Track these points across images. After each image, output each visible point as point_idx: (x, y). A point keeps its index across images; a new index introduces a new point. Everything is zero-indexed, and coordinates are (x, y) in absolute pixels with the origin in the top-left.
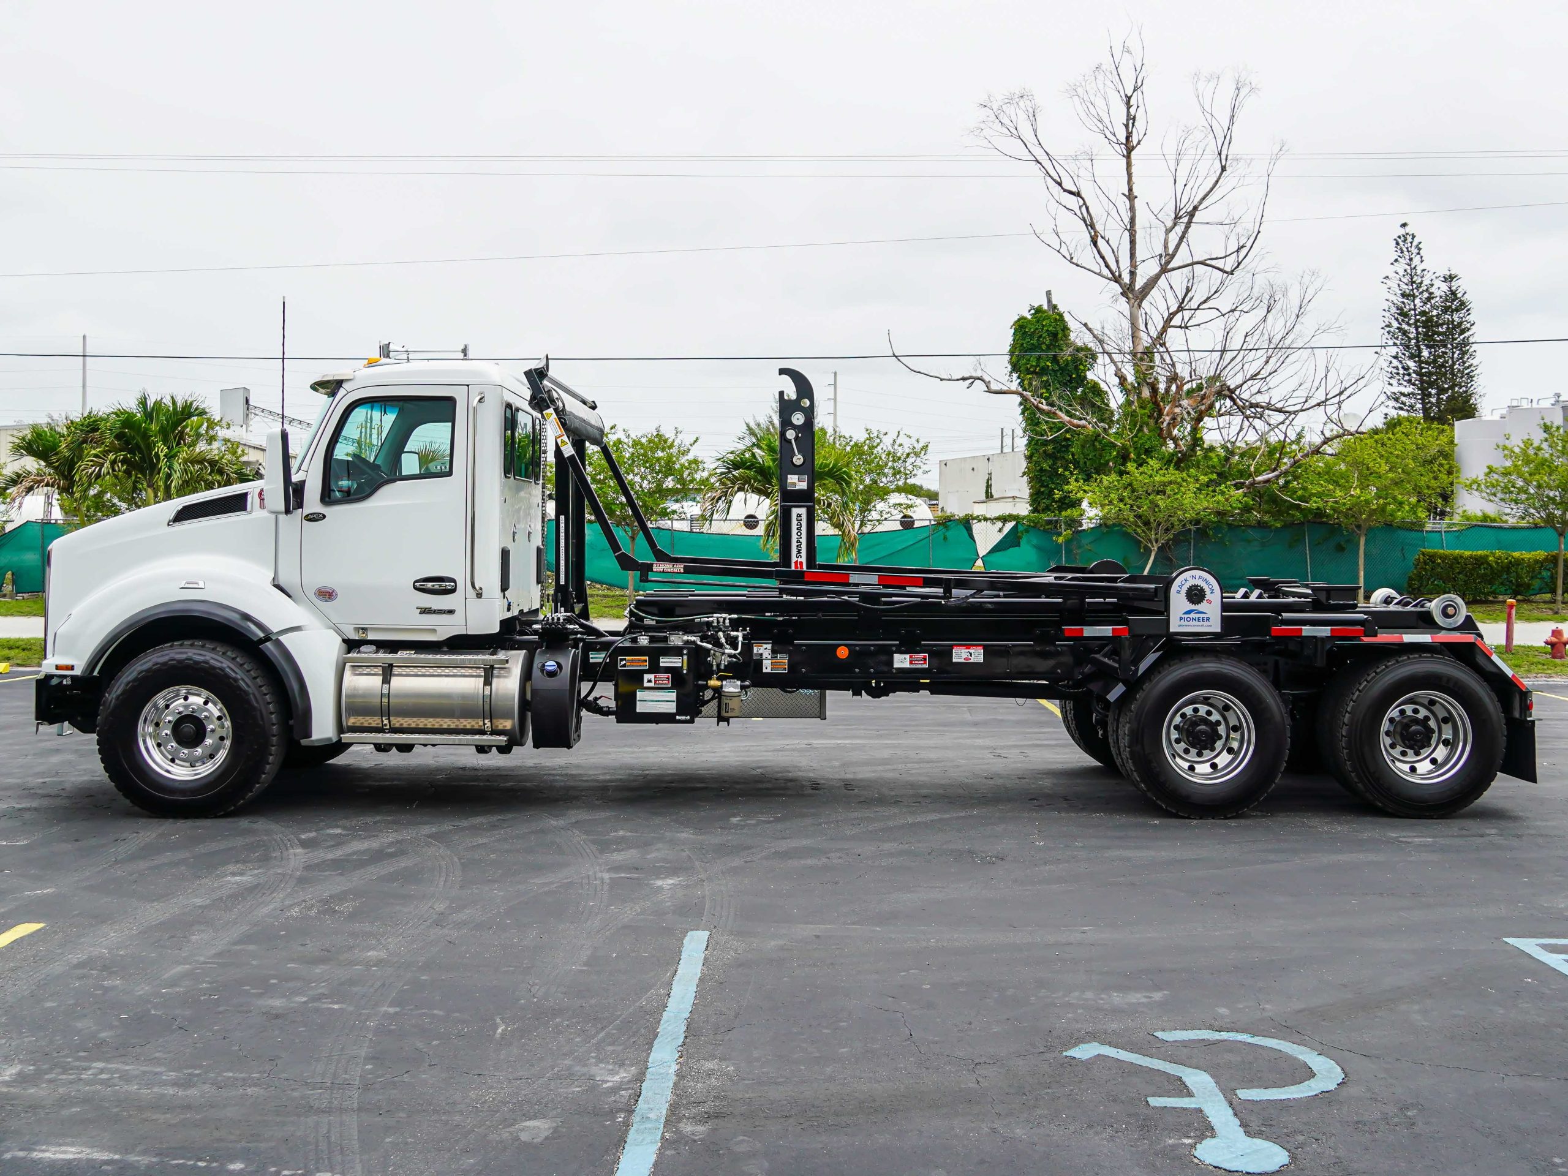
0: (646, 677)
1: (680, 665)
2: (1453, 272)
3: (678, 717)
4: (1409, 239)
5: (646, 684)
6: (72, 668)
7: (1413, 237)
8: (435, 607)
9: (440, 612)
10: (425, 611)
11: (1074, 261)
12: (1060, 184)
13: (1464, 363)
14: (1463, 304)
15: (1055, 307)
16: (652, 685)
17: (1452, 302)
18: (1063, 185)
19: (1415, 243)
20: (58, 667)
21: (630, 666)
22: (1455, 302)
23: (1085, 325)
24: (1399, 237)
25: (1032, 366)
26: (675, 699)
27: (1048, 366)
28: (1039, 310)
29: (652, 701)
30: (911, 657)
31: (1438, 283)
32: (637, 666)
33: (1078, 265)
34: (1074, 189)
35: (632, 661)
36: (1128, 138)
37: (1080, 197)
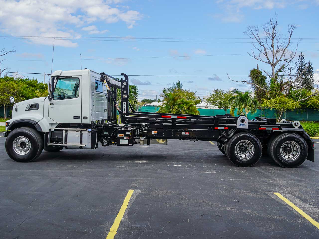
2: (310, 62)
4: (302, 56)
7: (303, 55)
13: (311, 79)
14: (311, 68)
17: (310, 67)
19: (303, 57)
22: (310, 68)
24: (300, 55)
31: (307, 64)
34: (263, 45)
36: (273, 36)
37: (264, 47)
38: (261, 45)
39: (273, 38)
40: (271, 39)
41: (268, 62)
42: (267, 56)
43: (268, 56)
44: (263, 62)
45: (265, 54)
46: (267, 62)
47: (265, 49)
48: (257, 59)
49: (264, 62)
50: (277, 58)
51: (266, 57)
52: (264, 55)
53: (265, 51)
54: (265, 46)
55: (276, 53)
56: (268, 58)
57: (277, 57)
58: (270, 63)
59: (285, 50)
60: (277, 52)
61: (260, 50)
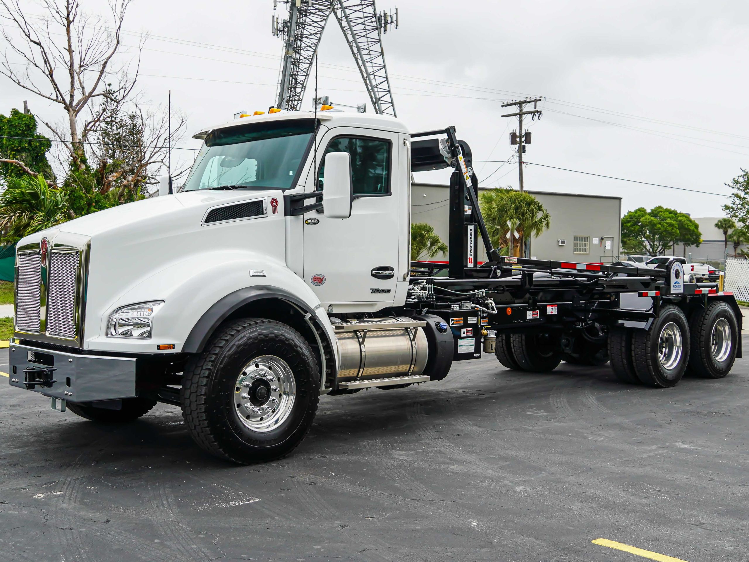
0: (463, 330)
1: (476, 322)
3: (475, 355)
5: (463, 335)
6: (173, 347)
8: (380, 288)
9: (383, 291)
10: (375, 291)
11: (21, 84)
12: (29, 37)
15: (28, 111)
16: (464, 335)
18: (31, 37)
20: (159, 347)
21: (456, 324)
23: (47, 124)
25: (15, 146)
26: (474, 344)
27: (26, 146)
28: (15, 112)
29: (465, 346)
30: (533, 313)
32: (458, 324)
33: (24, 87)
34: (38, 41)
35: (456, 321)
36: (68, 15)
37: (41, 46)
38: (31, 41)
39: (69, 23)
40: (64, 25)
41: (57, 97)
42: (51, 76)
43: (54, 76)
44: (40, 94)
45: (47, 72)
46: (52, 97)
47: (45, 54)
48: (19, 83)
49: (43, 96)
50: (83, 88)
51: (48, 81)
52: (44, 72)
53: (46, 61)
54: (42, 44)
55: (80, 70)
56: (56, 85)
57: (84, 85)
58: (63, 99)
59: (106, 63)
60: (82, 69)
61: (29, 55)
